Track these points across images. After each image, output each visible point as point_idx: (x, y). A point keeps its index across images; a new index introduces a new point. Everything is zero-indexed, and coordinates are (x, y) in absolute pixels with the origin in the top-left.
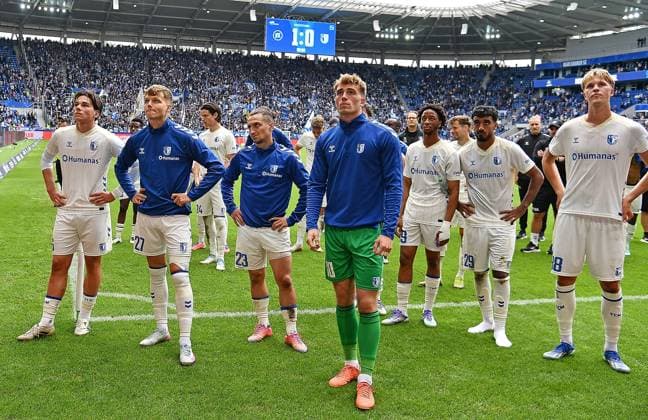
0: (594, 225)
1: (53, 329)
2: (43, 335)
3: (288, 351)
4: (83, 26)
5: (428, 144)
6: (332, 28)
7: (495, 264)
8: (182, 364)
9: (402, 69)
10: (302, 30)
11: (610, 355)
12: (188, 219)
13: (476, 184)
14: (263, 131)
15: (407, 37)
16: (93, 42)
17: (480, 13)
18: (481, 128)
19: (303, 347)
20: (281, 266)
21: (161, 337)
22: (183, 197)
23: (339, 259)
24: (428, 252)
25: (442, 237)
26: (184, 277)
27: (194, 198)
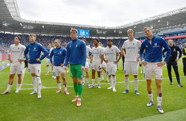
0: (132, 63)
1: (10, 92)
2: (7, 93)
3: (65, 95)
4: (36, 32)
5: (96, 47)
6: (88, 31)
7: (112, 73)
8: (38, 98)
9: (103, 39)
10: (82, 31)
11: (136, 91)
12: (40, 64)
13: (108, 55)
14: (58, 44)
15: (104, 33)
16: (39, 35)
17: (118, 28)
18: (109, 43)
19: (68, 93)
20: (63, 75)
21: (35, 92)
22: (38, 59)
23: (73, 72)
24: (98, 72)
25: (100, 67)
26: (39, 78)
27: (41, 59)
